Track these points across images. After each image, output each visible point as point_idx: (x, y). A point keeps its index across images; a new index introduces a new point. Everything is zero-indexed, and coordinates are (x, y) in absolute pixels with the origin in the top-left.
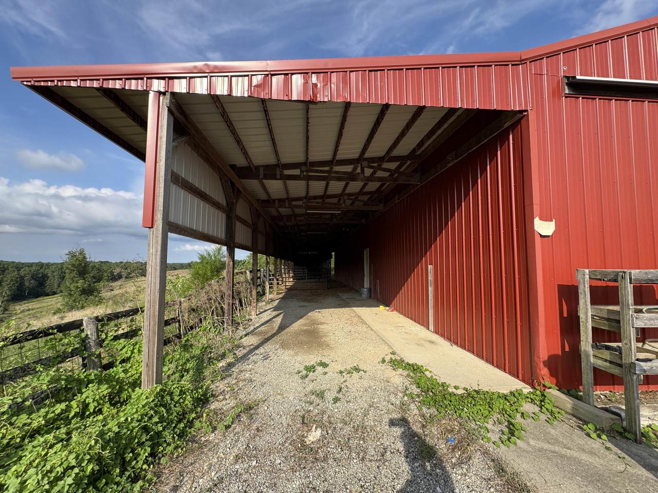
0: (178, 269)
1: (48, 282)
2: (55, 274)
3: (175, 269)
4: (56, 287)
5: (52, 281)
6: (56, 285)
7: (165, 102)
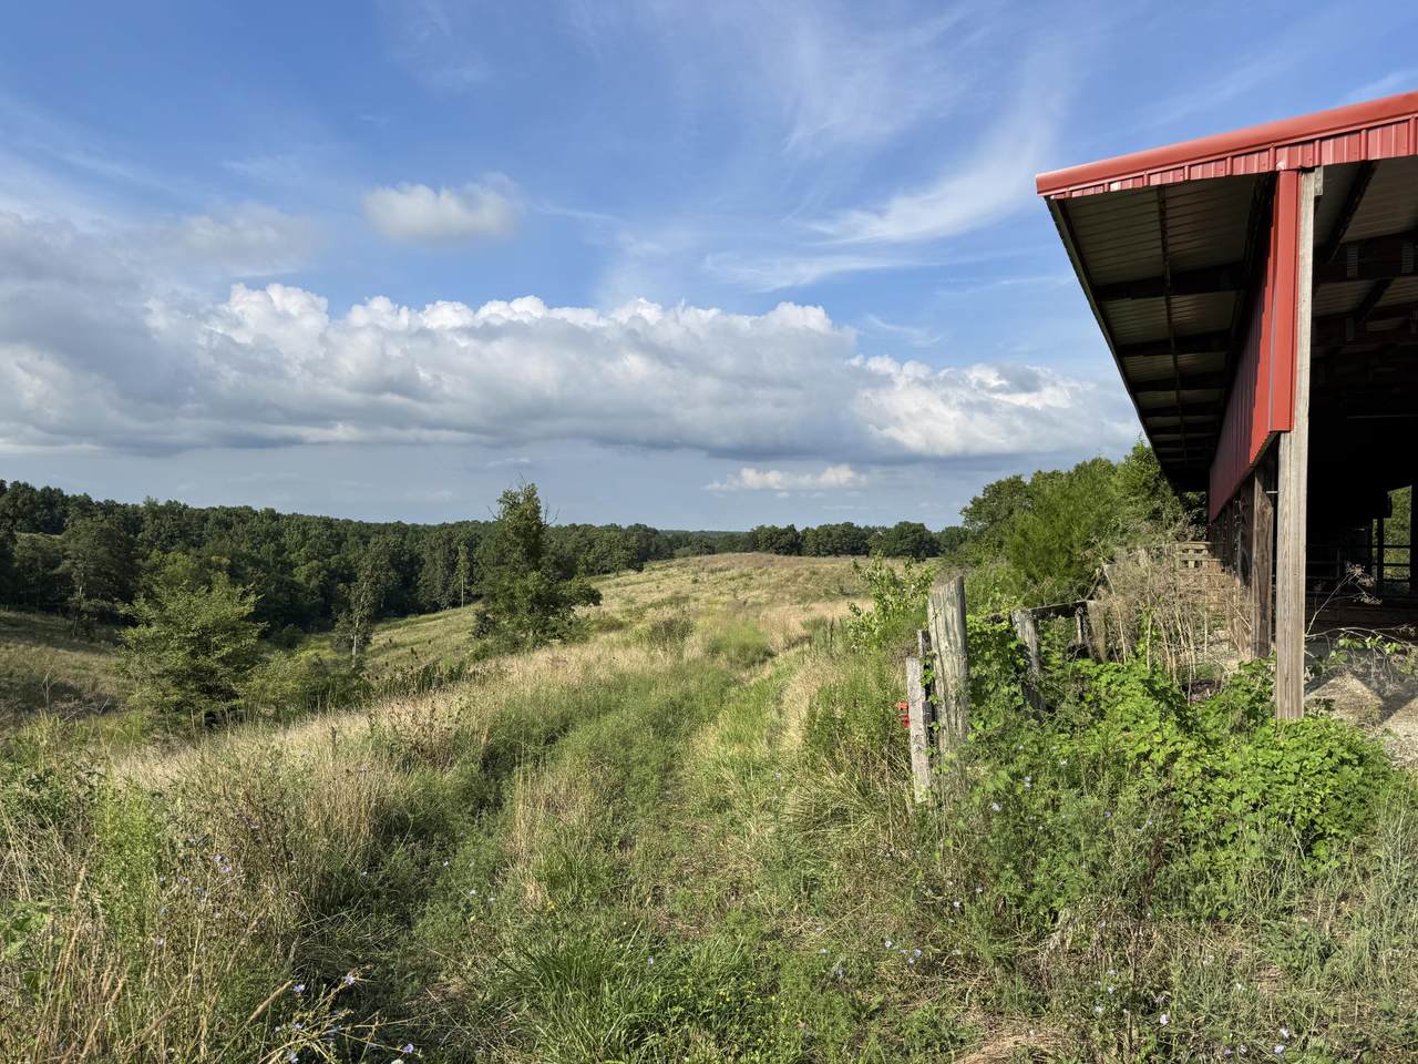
0: (721, 552)
1: (423, 576)
2: (437, 555)
3: (711, 550)
4: (439, 590)
5: (431, 572)
6: (438, 585)
7: (1312, 186)
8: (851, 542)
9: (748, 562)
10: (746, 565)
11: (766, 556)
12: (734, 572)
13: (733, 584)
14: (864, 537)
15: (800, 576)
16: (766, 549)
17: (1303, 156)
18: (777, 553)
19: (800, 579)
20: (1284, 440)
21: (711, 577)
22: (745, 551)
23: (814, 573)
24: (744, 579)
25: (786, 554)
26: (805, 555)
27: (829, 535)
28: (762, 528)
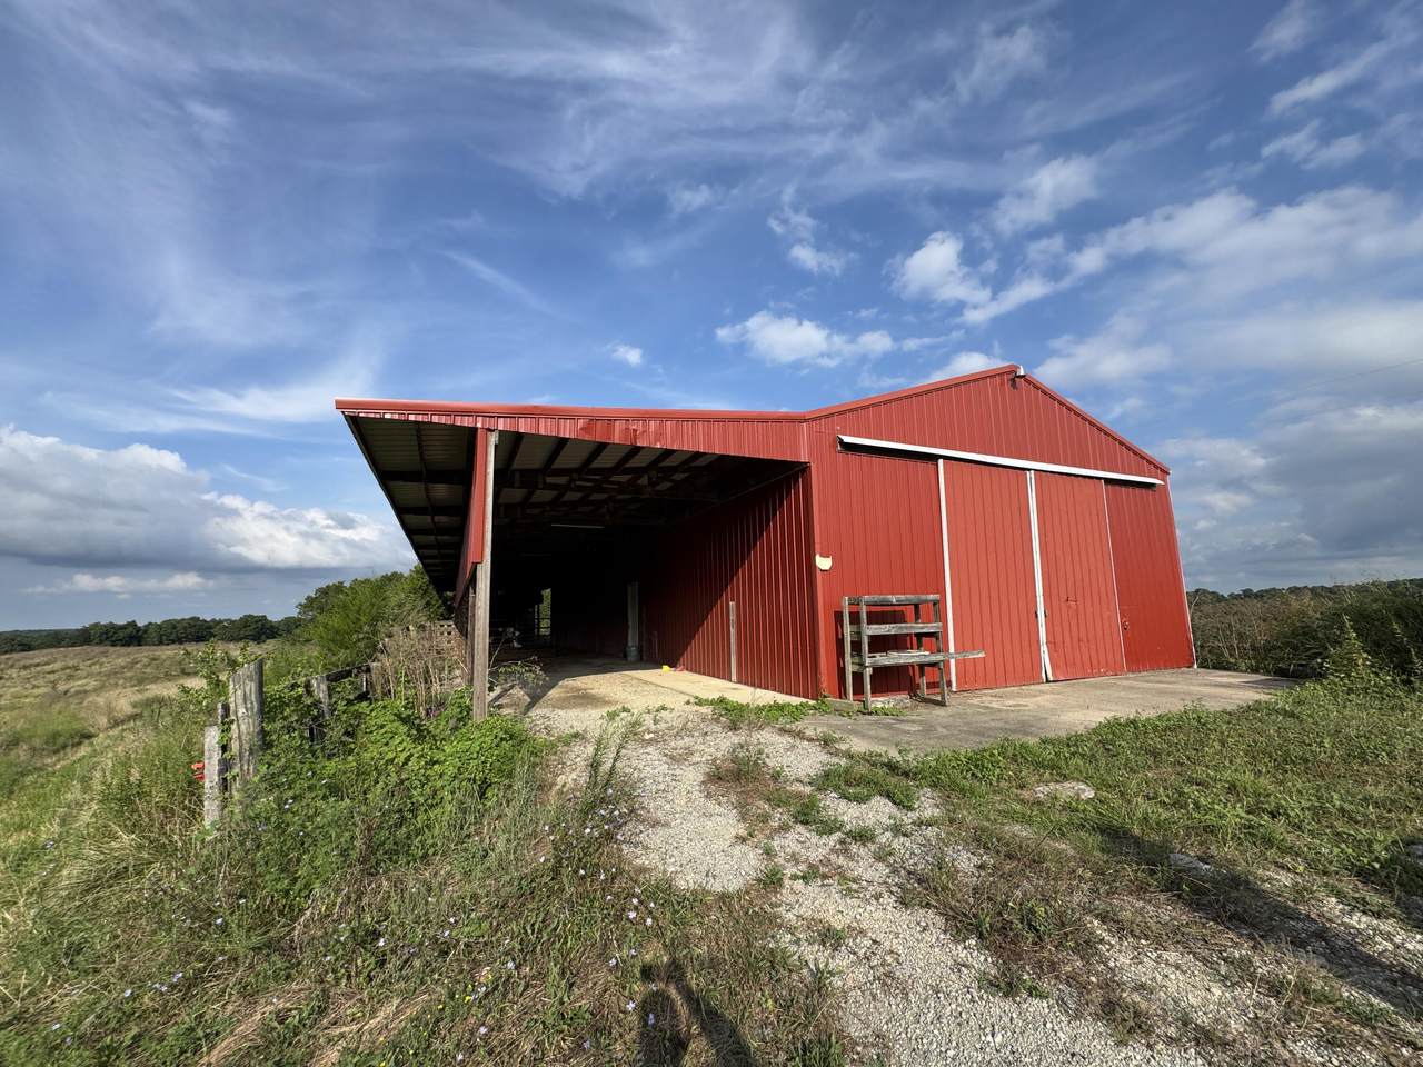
7: (493, 439)
8: (197, 631)
9: (76, 655)
10: (72, 659)
11: (98, 649)
12: (56, 666)
13: (52, 677)
14: (211, 628)
15: (137, 663)
16: (100, 643)
17: (490, 423)
18: (113, 645)
19: (138, 665)
20: (479, 567)
21: (23, 673)
22: (73, 646)
23: (154, 659)
24: (68, 671)
25: (123, 645)
26: (146, 645)
27: (174, 627)
28: (96, 625)
